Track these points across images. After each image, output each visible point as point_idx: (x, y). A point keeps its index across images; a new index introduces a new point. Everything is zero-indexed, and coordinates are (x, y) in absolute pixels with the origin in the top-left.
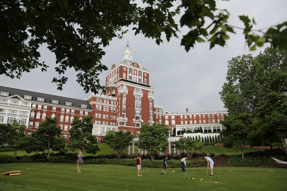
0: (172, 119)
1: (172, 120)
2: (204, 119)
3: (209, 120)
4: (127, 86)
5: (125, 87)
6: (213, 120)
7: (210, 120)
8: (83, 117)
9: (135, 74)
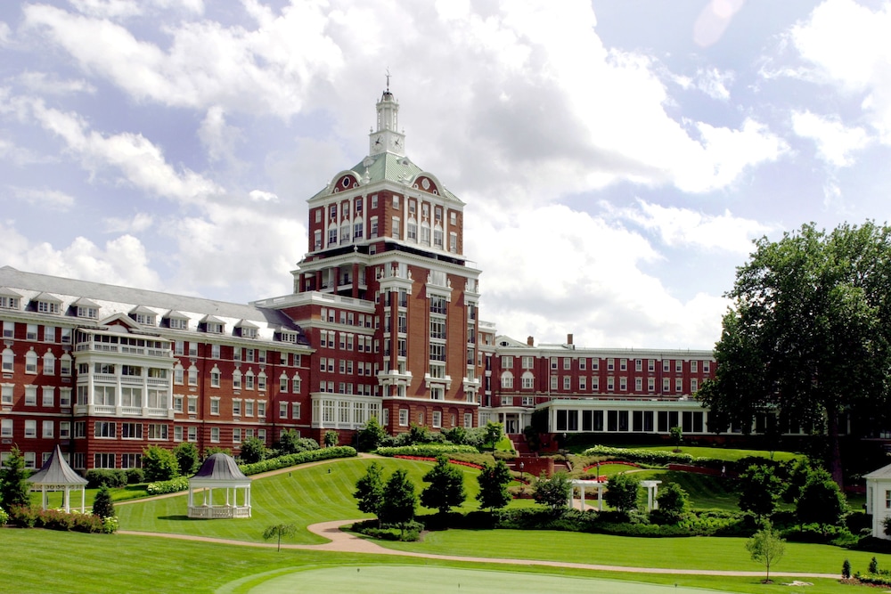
0: (524, 367)
1: (525, 370)
2: (624, 374)
3: (637, 379)
4: (410, 267)
5: (402, 272)
6: (649, 379)
7: (641, 379)
8: (290, 373)
9: (426, 216)
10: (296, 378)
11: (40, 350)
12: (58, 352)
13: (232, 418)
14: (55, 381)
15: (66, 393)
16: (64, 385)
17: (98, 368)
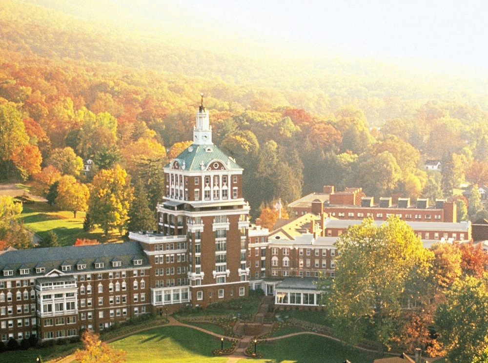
0: (284, 254)
1: (285, 256)
4: (202, 218)
5: (198, 221)
8: (139, 280)
9: (216, 183)
10: (142, 281)
11: (22, 290)
12: (29, 290)
13: (110, 306)
14: (29, 302)
15: (33, 306)
16: (32, 303)
17: (44, 297)
